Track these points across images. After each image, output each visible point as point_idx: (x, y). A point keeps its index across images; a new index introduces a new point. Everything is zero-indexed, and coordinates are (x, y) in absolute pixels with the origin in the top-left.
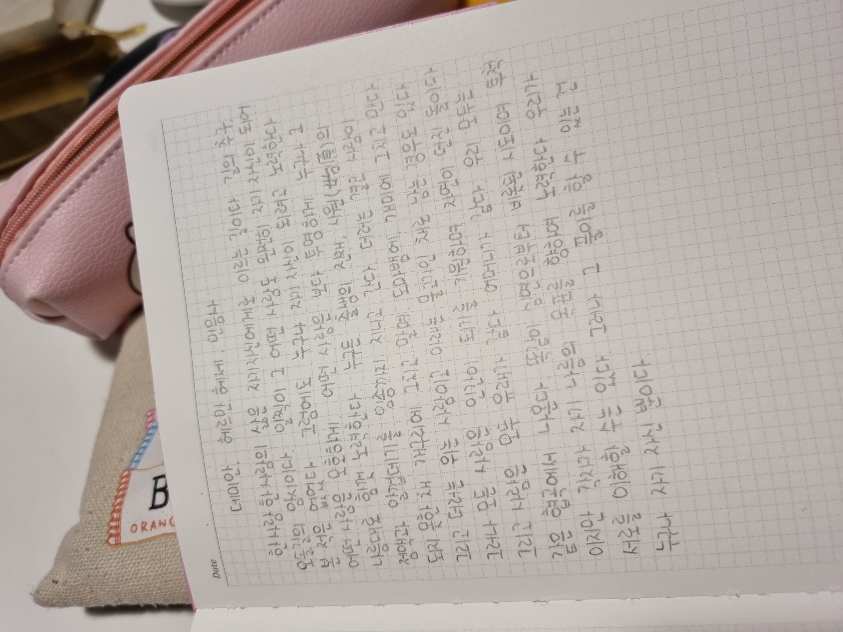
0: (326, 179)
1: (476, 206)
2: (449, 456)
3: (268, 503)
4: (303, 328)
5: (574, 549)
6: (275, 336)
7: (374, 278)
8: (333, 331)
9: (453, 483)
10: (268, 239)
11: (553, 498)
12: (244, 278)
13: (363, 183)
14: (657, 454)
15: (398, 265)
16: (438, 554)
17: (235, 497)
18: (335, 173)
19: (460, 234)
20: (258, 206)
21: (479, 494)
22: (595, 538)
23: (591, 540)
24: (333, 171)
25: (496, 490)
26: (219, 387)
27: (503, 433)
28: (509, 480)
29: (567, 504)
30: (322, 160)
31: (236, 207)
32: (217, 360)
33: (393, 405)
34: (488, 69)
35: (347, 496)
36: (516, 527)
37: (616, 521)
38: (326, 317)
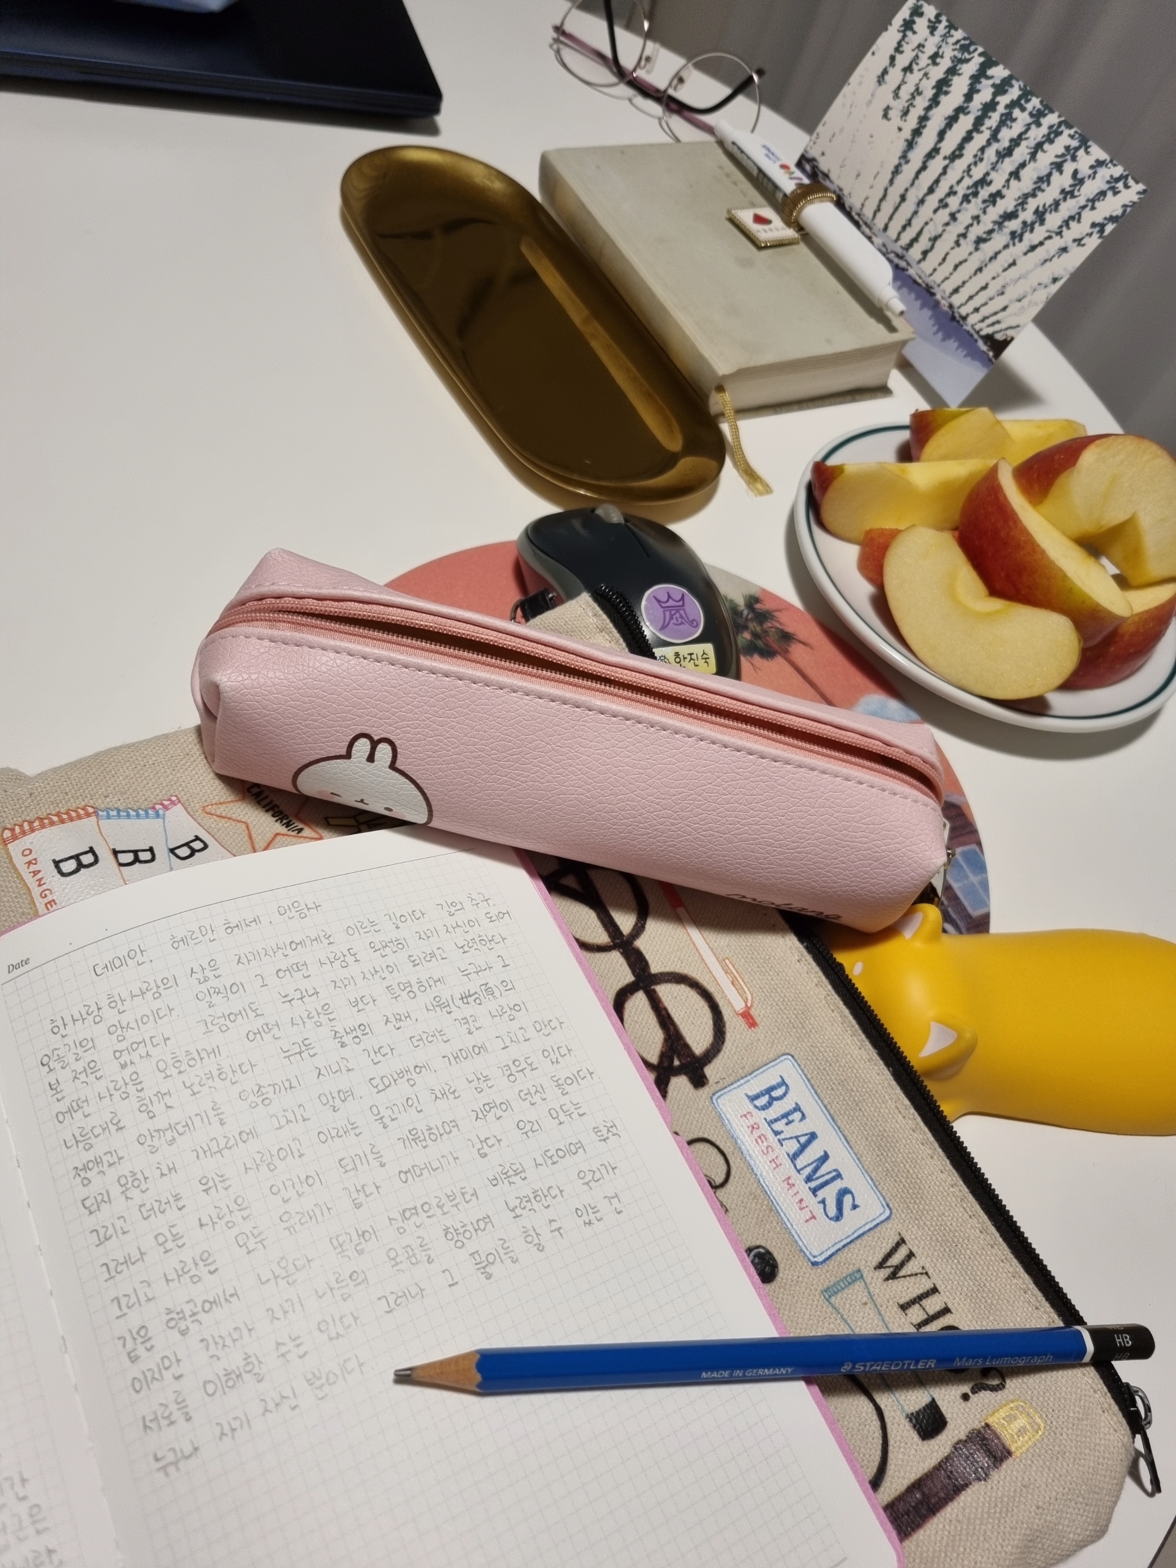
0: (467, 994)
1: (481, 1142)
2: (211, 1184)
3: (112, 1004)
4: (315, 995)
5: (133, 1359)
6: (299, 970)
7: (384, 1056)
8: (318, 1026)
9: (181, 1197)
10: (395, 949)
11: (188, 1313)
12: (351, 932)
13: (473, 1029)
14: (264, 1414)
15: (403, 1076)
16: (94, 1208)
17: (110, 966)
18: (475, 1001)
19: (451, 1132)
20: (423, 936)
21: (174, 1231)
22: (153, 1378)
23: (149, 1375)
24: (476, 999)
25: (183, 1249)
26: (232, 926)
27: (249, 1234)
28: (197, 1258)
29: (183, 1333)
30: (483, 988)
31: (417, 917)
32: (260, 918)
33: (255, 1107)
34: (609, 1125)
35: (139, 1087)
36: (146, 1284)
37: (176, 1394)
38: (331, 1017)
